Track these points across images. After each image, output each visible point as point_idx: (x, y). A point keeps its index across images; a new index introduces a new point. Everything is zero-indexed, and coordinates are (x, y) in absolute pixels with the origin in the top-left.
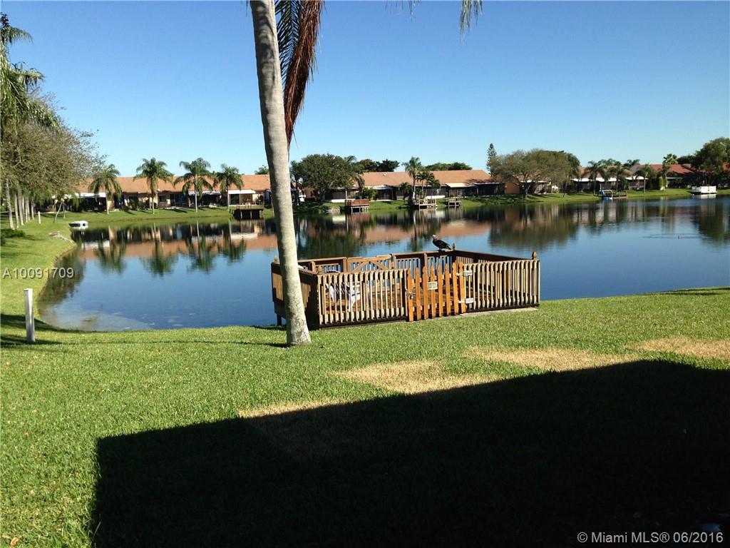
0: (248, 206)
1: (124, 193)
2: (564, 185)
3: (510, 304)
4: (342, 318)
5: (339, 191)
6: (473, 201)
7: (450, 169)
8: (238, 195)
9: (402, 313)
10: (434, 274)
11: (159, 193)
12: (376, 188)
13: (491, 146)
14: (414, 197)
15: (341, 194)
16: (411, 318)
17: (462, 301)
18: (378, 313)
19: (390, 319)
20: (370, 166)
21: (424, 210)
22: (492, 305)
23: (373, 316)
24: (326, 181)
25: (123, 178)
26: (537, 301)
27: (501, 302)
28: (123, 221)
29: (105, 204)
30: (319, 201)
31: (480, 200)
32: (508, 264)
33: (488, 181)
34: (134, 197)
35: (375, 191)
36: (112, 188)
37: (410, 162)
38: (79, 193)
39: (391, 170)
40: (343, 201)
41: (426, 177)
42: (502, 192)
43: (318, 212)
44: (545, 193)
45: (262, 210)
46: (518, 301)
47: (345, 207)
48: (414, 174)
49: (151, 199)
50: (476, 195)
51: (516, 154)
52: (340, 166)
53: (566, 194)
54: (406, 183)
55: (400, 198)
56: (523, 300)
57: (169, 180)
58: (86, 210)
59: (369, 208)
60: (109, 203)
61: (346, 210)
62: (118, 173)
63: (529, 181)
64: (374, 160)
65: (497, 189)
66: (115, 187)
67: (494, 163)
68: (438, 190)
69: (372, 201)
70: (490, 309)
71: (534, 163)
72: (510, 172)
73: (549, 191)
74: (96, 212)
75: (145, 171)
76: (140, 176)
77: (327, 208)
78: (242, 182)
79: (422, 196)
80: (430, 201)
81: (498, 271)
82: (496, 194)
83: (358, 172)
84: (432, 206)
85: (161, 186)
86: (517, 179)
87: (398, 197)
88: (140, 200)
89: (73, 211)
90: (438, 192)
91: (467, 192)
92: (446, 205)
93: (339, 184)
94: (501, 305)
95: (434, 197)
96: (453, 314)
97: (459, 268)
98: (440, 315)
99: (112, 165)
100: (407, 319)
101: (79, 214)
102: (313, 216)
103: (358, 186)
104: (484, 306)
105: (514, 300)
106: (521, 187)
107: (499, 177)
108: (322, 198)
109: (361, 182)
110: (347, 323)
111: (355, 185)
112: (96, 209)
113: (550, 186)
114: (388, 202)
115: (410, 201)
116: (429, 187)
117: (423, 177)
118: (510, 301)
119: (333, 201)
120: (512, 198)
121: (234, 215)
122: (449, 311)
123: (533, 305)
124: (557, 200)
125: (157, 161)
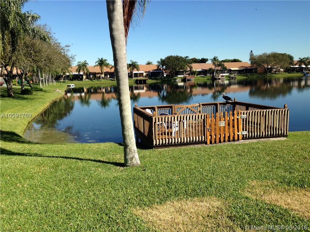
0: (141, 78)
1: (90, 73)
2: (286, 69)
3: (269, 135)
4: (167, 142)
5: (181, 72)
6: (242, 76)
7: (232, 62)
8: (137, 73)
9: (203, 139)
10: (223, 117)
11: (105, 73)
12: (197, 70)
13: (251, 51)
14: (215, 75)
15: (182, 73)
16: (208, 142)
17: (240, 133)
18: (188, 139)
19: (196, 143)
20: (195, 61)
21: (219, 80)
22: (258, 135)
23: (185, 141)
24: (176, 67)
25: (90, 66)
26: (286, 133)
27: (264, 134)
28: (90, 84)
29: (82, 77)
30: (172, 76)
31: (245, 76)
32: (269, 111)
33: (250, 67)
34: (94, 74)
35: (197, 71)
36: (85, 70)
37: (214, 58)
38: (72, 72)
39: (205, 62)
40: (183, 76)
41: (221, 66)
42: (256, 72)
43: (171, 81)
44: (277, 72)
45: (147, 80)
46: (275, 133)
47: (184, 79)
48: (215, 64)
49: (101, 75)
50: (244, 73)
51: (263, 54)
52: (182, 61)
53: (287, 73)
54: (211, 68)
55: (208, 75)
56: (277, 133)
57: (108, 67)
58: (75, 80)
59: (194, 79)
60: (84, 77)
61: (184, 80)
62: (88, 64)
63: (269, 67)
64: (197, 58)
65: (254, 70)
66: (87, 70)
67: (252, 59)
68: (226, 71)
69: (196, 76)
70: (257, 138)
71: (272, 58)
72: (260, 63)
73: (279, 71)
74: (79, 80)
75: (99, 63)
76: (97, 66)
77: (176, 79)
78: (139, 68)
79: (219, 74)
80: (222, 76)
81: (263, 115)
82: (253, 73)
83: (189, 63)
84: (223, 78)
85: (105, 69)
86: (264, 66)
87: (207, 74)
88: (97, 75)
89: (70, 80)
90: (226, 72)
91: (240, 72)
92: (229, 78)
93: (181, 68)
94: (264, 136)
95: (224, 74)
96: (234, 140)
97: (238, 113)
98: (226, 141)
99: (85, 61)
100: (206, 143)
101: (72, 81)
102: (170, 82)
103: (190, 70)
104: (253, 136)
105: (272, 133)
106: (265, 70)
107: (255, 65)
108: (173, 75)
109: (191, 68)
110: (170, 145)
111: (188, 69)
112: (79, 79)
113: (280, 69)
114: (203, 77)
115: (213, 76)
116: (222, 70)
117: (219, 65)
118: (269, 133)
119: (178, 76)
120: (261, 75)
121: (135, 82)
122: (231, 138)
123: (284, 136)
124: (283, 75)
125: (104, 59)
